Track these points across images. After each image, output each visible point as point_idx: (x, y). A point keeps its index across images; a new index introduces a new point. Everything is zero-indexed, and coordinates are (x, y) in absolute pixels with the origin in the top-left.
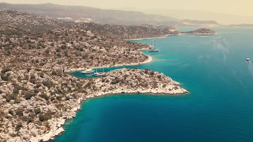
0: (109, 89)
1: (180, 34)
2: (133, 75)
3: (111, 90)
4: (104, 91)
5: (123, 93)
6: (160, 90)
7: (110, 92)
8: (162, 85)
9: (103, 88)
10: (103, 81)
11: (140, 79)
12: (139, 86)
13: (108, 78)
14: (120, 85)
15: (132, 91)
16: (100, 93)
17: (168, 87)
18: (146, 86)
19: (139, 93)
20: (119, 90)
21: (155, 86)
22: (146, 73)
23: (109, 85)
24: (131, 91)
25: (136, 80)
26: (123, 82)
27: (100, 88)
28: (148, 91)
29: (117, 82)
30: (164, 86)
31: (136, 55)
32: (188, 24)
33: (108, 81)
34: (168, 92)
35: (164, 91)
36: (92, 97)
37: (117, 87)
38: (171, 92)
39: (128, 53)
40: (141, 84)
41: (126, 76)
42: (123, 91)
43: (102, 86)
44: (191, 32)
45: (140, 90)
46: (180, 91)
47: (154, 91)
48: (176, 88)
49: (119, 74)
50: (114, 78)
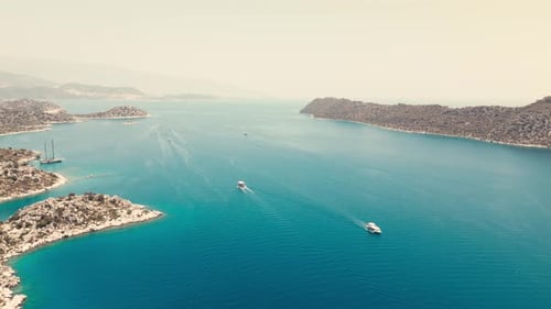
0: (38, 237)
1: (78, 120)
2: (71, 206)
3: (41, 237)
4: (30, 241)
5: (66, 237)
6: (124, 219)
7: (41, 241)
8: (125, 212)
9: (26, 238)
10: (19, 227)
11: (86, 211)
12: (88, 220)
13: (27, 219)
14: (55, 226)
15: (81, 231)
16: (25, 247)
17: (135, 213)
18: (100, 218)
19: (92, 230)
20: (56, 235)
21: (114, 215)
22: (91, 199)
23: (34, 231)
24: (78, 231)
25: (80, 213)
26: (59, 221)
27: (21, 237)
28: (107, 224)
29: (49, 223)
30: (129, 213)
31: (33, 173)
32: (78, 93)
33: (28, 225)
34: (137, 219)
35: (131, 220)
36: (14, 254)
37: (51, 230)
38: (142, 219)
39: (15, 172)
40: (90, 218)
41: (60, 211)
42: (66, 234)
43: (23, 234)
44: (100, 115)
45: (92, 226)
46: (152, 214)
47: (116, 223)
48: (146, 212)
49: (46, 210)
50: (39, 218)
